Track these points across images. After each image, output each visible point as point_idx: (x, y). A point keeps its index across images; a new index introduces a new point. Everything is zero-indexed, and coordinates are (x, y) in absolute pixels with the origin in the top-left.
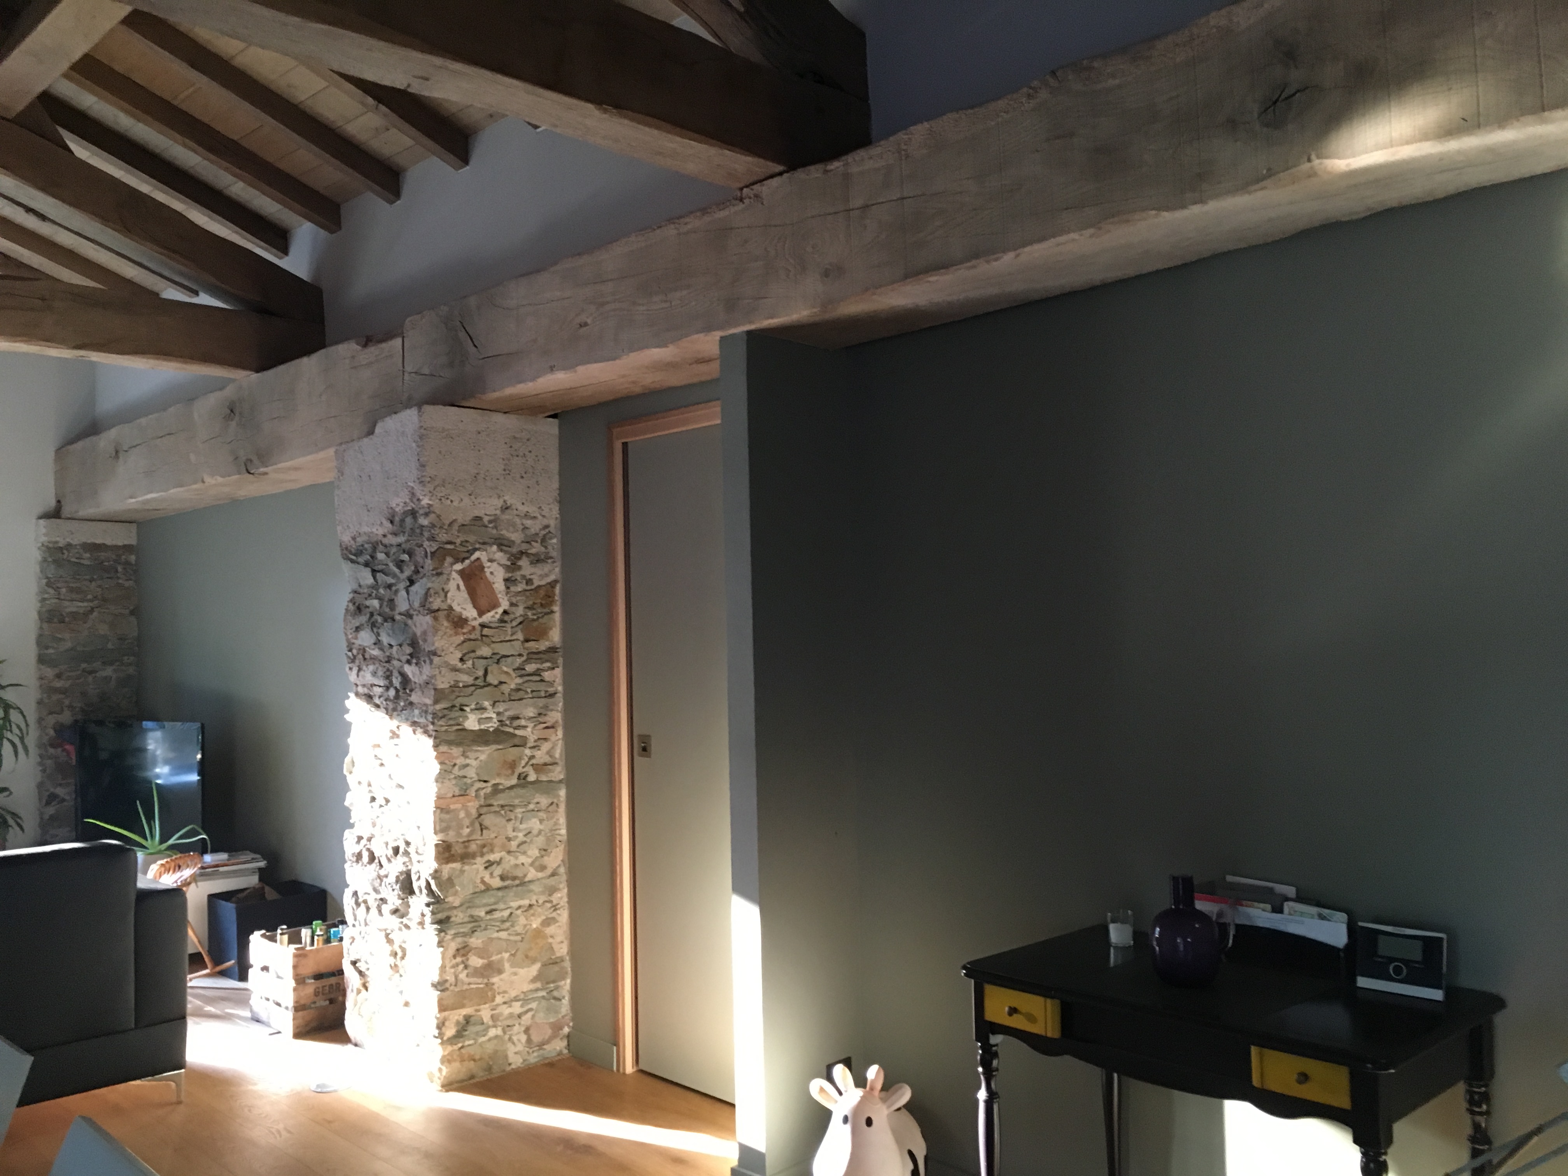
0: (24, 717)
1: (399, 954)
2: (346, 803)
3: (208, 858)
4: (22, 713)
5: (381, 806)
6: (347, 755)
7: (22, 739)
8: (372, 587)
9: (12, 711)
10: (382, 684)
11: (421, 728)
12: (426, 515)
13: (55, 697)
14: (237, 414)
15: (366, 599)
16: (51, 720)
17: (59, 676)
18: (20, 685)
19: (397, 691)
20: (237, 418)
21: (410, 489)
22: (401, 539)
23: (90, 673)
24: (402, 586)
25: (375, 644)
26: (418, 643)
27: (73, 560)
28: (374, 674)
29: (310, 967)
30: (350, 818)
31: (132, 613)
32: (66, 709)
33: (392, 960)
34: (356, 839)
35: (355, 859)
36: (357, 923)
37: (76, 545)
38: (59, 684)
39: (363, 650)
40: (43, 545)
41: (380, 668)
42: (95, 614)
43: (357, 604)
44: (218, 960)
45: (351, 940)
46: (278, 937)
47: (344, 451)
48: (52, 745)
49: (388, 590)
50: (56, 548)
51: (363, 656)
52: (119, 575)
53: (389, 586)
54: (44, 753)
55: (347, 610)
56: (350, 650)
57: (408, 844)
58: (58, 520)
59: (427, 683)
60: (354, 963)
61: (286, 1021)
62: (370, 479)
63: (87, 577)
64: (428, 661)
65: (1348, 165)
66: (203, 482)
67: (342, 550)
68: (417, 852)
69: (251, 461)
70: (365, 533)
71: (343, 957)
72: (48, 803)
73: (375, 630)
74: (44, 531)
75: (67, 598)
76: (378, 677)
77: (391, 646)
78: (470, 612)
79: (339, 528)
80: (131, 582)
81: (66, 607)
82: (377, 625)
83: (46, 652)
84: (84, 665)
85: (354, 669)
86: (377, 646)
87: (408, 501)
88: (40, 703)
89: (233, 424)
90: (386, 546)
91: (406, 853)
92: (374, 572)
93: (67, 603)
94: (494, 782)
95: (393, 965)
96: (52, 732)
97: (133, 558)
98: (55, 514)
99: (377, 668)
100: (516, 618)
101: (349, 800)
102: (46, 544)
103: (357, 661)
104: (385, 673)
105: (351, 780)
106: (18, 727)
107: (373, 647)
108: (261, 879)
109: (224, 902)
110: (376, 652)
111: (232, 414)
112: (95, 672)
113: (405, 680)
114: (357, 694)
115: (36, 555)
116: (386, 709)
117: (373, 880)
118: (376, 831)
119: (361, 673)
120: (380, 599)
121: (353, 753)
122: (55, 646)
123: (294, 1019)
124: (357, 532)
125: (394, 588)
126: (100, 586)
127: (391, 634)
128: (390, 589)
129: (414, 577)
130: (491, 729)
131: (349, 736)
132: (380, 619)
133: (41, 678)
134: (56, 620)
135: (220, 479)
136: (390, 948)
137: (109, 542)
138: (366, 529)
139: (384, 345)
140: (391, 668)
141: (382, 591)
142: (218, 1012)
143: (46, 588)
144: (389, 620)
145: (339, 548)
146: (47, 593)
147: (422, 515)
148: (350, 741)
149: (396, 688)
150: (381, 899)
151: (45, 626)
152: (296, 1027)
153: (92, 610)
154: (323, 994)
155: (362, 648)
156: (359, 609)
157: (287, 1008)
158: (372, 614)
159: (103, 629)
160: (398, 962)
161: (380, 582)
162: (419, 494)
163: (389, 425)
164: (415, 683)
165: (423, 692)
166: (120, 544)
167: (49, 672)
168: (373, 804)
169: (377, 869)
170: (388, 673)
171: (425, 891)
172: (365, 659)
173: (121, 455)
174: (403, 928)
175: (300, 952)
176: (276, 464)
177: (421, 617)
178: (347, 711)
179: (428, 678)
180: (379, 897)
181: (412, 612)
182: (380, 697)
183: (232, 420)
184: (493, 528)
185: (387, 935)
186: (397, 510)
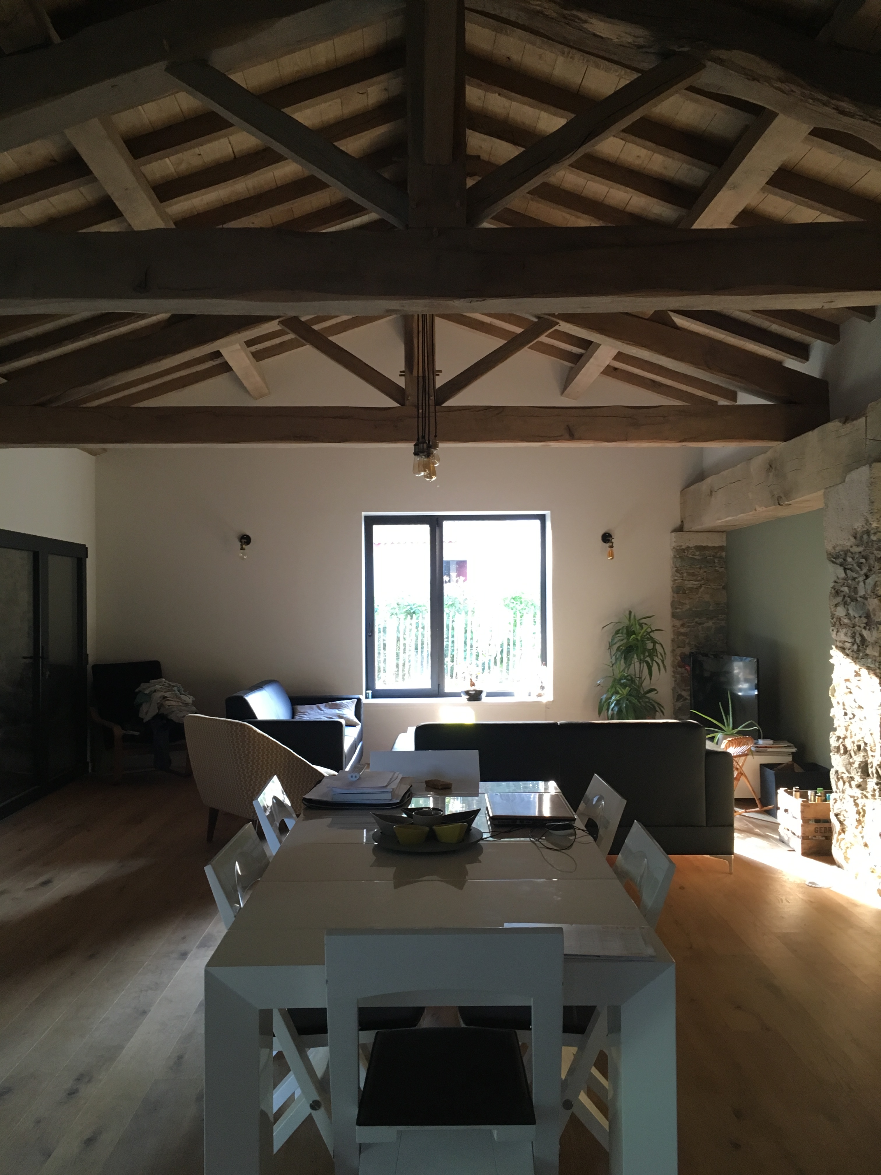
0: (663, 649)
1: (861, 813)
2: (831, 715)
3: (761, 742)
4: (662, 646)
5: (850, 719)
6: (831, 685)
7: (663, 661)
8: (844, 579)
9: (657, 645)
10: (850, 642)
11: (872, 671)
12: (875, 533)
13: (681, 638)
14: (774, 468)
15: (841, 586)
16: (679, 651)
17: (683, 625)
18: (662, 630)
19: (858, 646)
20: (773, 470)
21: (865, 517)
22: (860, 549)
23: (700, 624)
24: (861, 579)
25: (846, 615)
26: (871, 616)
27: (691, 556)
28: (846, 634)
29: (811, 815)
30: (833, 725)
31: (724, 588)
32: (686, 645)
33: (857, 816)
34: (837, 738)
35: (836, 750)
36: (838, 791)
37: (692, 547)
38: (682, 630)
39: (839, 619)
40: (674, 548)
41: (849, 631)
42: (703, 588)
43: (836, 589)
44: (764, 805)
45: (834, 801)
46: (794, 792)
47: (829, 492)
48: (680, 666)
49: (854, 581)
50: (681, 550)
51: (840, 622)
52: (716, 565)
53: (854, 579)
54: (676, 670)
55: (831, 593)
56: (832, 619)
57: (866, 744)
58: (682, 533)
59: (876, 642)
60: (837, 815)
61: (797, 844)
62: (843, 510)
63: (697, 566)
64: (876, 628)
66: (756, 510)
67: (828, 555)
68: (871, 750)
69: (781, 497)
70: (840, 545)
71: (830, 811)
72: (677, 700)
73: (846, 606)
74: (674, 539)
75: (687, 579)
76: (847, 637)
77: (855, 617)
79: (826, 541)
80: (723, 569)
81: (686, 585)
82: (847, 603)
83: (676, 611)
84: (697, 619)
85: (834, 630)
86: (847, 617)
87: (864, 524)
88: (673, 641)
89: (771, 474)
90: (852, 553)
91: (865, 750)
92: (845, 569)
93: (686, 582)
95: (858, 819)
96: (679, 658)
97: (724, 554)
98: (680, 529)
99: (848, 631)
101: (833, 712)
102: (676, 547)
103: (837, 626)
104: (852, 634)
105: (834, 701)
106: (661, 654)
107: (845, 617)
108: (794, 759)
109: (768, 770)
110: (846, 621)
111: (771, 468)
112: (703, 624)
113: (863, 640)
114: (836, 647)
115: (670, 554)
116: (852, 657)
117: (846, 765)
118: (848, 735)
119: (839, 633)
120: (849, 587)
121: (834, 683)
122: (681, 607)
123: (802, 844)
124: (835, 543)
125: (857, 580)
126: (705, 572)
127: (855, 609)
128: (855, 580)
129: (869, 574)
131: (832, 673)
132: (849, 600)
133: (674, 626)
134: (681, 592)
135: (764, 509)
136: (856, 809)
137: (710, 544)
138: (840, 542)
139: (855, 422)
140: (855, 631)
141: (850, 581)
142: (762, 833)
143: (676, 573)
144: (854, 600)
145: (826, 554)
146: (676, 576)
147: (873, 533)
148: (832, 676)
149: (857, 644)
150: (851, 777)
151: (675, 595)
152: (803, 849)
153: (701, 586)
154: (820, 832)
155: (839, 617)
156: (837, 593)
157: (798, 837)
158: (844, 596)
159: (707, 598)
160: (861, 818)
161: (849, 575)
162: (870, 519)
163: (854, 475)
164: (869, 642)
165: (873, 648)
166: (717, 545)
167: (678, 623)
168: (846, 717)
169: (849, 758)
170: (853, 634)
171: (875, 775)
172: (841, 625)
173: (714, 493)
174: (864, 797)
175: (804, 803)
176: (794, 499)
177: (872, 600)
178: (831, 657)
179: (876, 639)
180: (849, 775)
181: (866, 596)
182: (849, 649)
183: (771, 472)
185: (855, 800)
186: (858, 530)
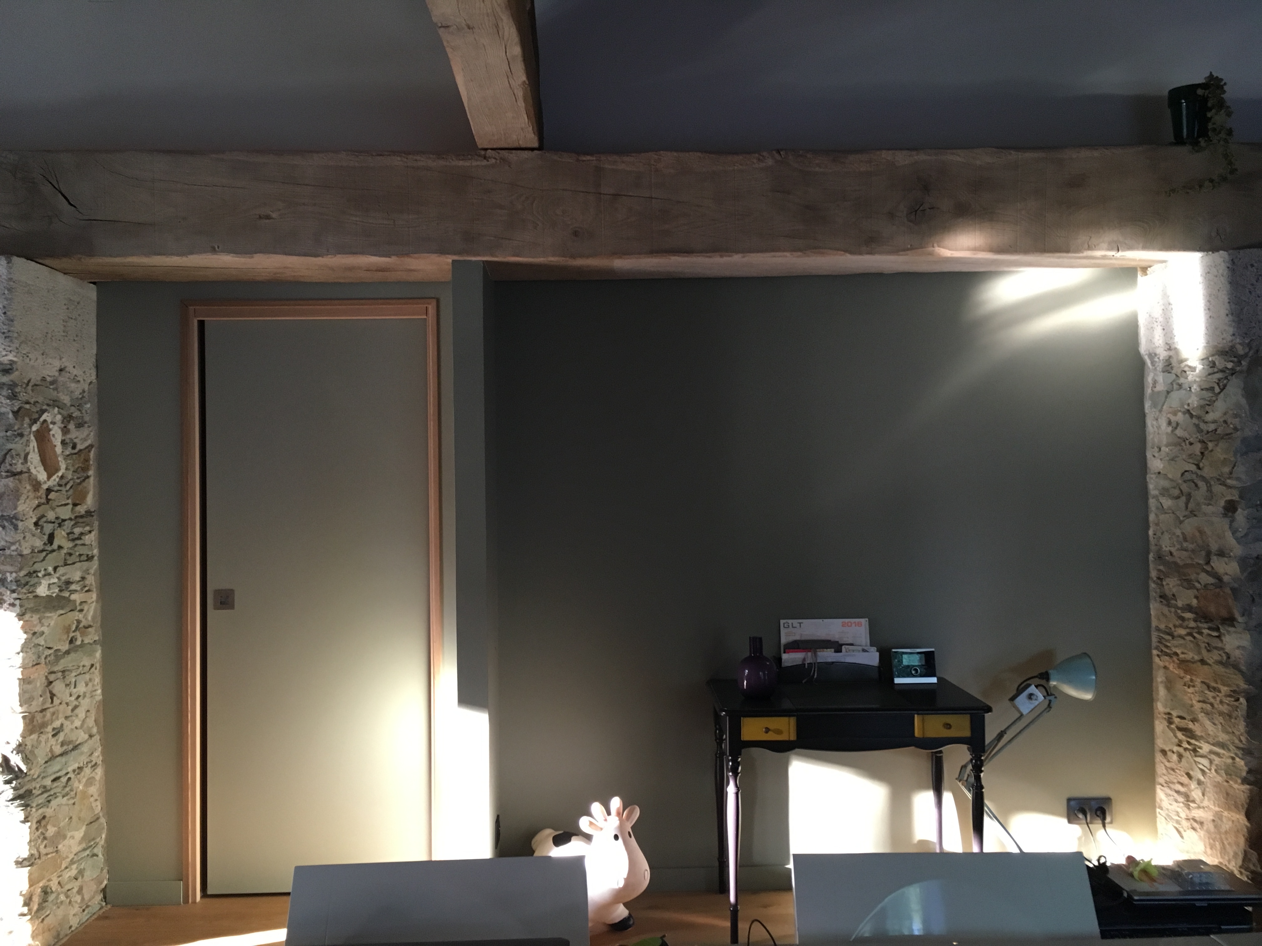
65: (951, 254)
78: (42, 476)
94: (55, 648)
100: (68, 482)
130: (54, 595)
184: (54, 389)
